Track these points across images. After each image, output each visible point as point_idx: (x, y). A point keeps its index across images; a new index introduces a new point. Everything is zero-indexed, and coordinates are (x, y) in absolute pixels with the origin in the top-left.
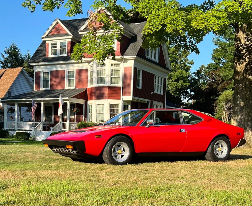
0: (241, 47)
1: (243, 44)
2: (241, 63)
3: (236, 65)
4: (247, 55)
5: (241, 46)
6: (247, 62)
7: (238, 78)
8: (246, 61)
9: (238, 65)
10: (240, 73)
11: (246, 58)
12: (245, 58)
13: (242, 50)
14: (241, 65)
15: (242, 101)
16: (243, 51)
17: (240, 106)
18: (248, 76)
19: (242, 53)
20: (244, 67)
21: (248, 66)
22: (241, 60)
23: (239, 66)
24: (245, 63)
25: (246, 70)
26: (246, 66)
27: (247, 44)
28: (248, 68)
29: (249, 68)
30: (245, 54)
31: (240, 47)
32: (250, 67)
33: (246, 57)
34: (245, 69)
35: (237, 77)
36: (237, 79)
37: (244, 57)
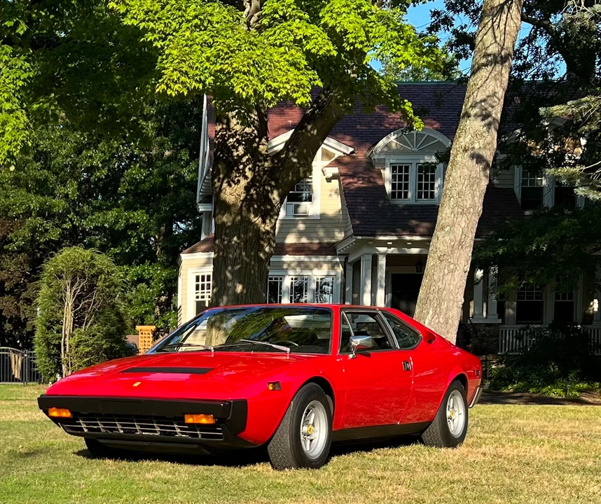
0: (231, 140)
1: (237, 131)
2: (234, 182)
3: (221, 186)
4: (247, 160)
5: (233, 136)
6: (249, 180)
7: (226, 219)
8: (246, 178)
9: (225, 185)
10: (233, 209)
11: (247, 170)
12: (244, 169)
13: (234, 146)
14: (233, 185)
15: (240, 283)
16: (237, 151)
17: (235, 293)
18: (252, 216)
19: (235, 154)
20: (243, 190)
21: (252, 191)
22: (234, 174)
23: (228, 190)
24: (243, 182)
25: (248, 201)
26: (247, 189)
27: (246, 133)
28: (252, 195)
29: (255, 196)
30: (244, 159)
31: (228, 139)
32: (257, 194)
33: (245, 166)
34: (246, 198)
35: (225, 219)
36: (224, 223)
37: (241, 167)
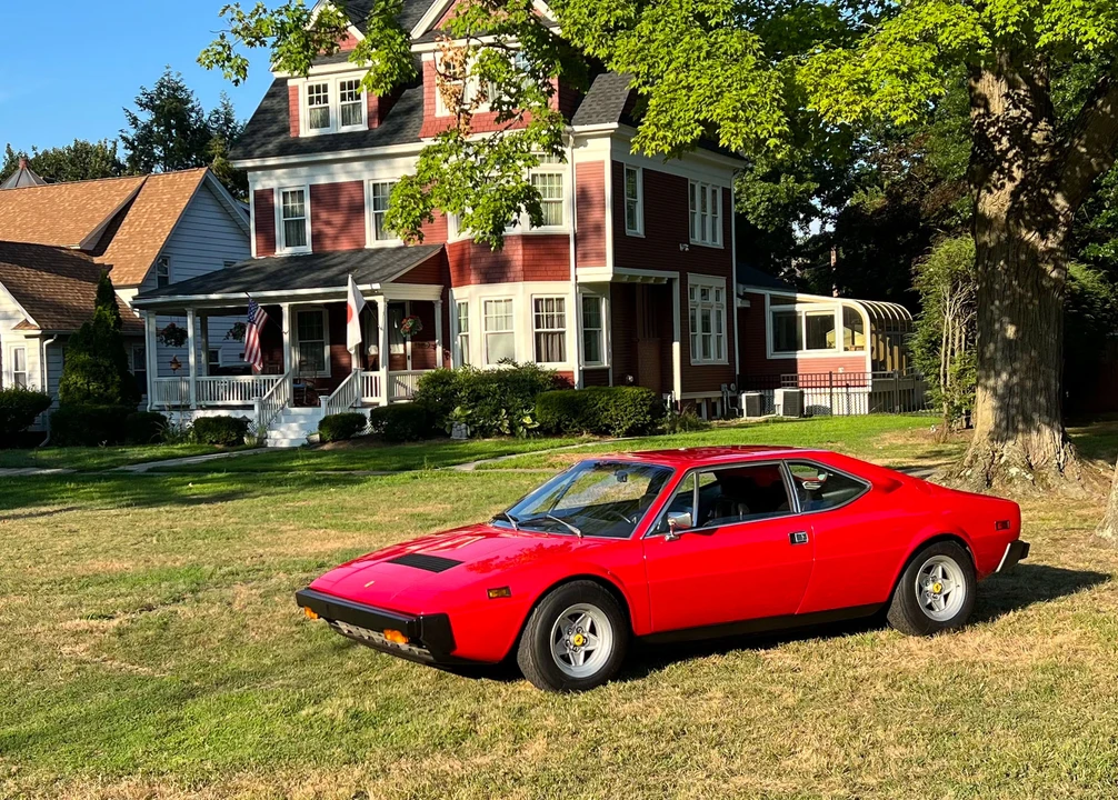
0: (992, 129)
1: (999, 117)
2: (995, 186)
3: (979, 193)
4: (1015, 155)
5: (993, 124)
6: (1017, 183)
7: (988, 238)
8: (1012, 179)
9: (983, 193)
10: (995, 225)
11: (1014, 168)
12: (1010, 167)
13: (995, 138)
14: (996, 191)
15: (1012, 323)
16: (1000, 144)
17: (1005, 339)
18: (1024, 232)
19: (997, 148)
20: (1008, 198)
21: (1022, 197)
22: (995, 175)
23: (989, 198)
24: (1010, 186)
25: (1015, 212)
26: (1014, 195)
27: (1011, 118)
28: (1022, 202)
29: (1026, 204)
30: (1010, 155)
31: (988, 128)
32: (1029, 201)
33: (1011, 164)
34: (1012, 207)
35: (986, 238)
36: (986, 243)
37: (1006, 165)
